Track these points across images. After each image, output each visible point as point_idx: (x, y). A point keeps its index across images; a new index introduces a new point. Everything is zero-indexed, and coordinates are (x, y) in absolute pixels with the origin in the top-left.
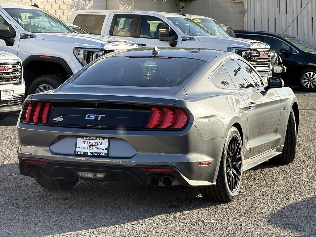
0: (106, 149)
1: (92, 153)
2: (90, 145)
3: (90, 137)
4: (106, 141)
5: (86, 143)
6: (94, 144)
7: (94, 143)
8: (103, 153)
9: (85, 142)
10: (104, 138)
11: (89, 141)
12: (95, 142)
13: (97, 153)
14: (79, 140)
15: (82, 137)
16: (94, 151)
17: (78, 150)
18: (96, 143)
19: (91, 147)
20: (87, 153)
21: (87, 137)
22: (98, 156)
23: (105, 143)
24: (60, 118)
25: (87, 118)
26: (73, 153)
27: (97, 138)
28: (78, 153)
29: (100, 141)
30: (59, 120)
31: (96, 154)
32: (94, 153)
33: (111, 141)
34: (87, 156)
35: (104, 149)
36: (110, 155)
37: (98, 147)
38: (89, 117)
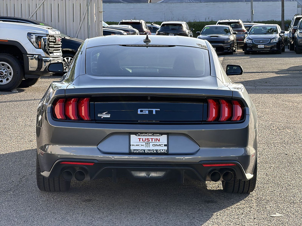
0: (165, 145)
1: (149, 150)
2: (146, 141)
3: (146, 133)
4: (165, 137)
5: (141, 140)
6: (151, 141)
7: (151, 140)
8: (162, 150)
9: (140, 139)
10: (162, 134)
11: (144, 138)
12: (152, 139)
13: (155, 150)
14: (132, 136)
15: (136, 134)
16: (151, 147)
17: (132, 148)
18: (153, 140)
19: (148, 144)
20: (144, 150)
21: (141, 133)
22: (157, 154)
23: (164, 139)
24: (106, 113)
25: (139, 113)
26: (127, 151)
27: (154, 134)
28: (133, 151)
29: (158, 137)
30: (105, 115)
31: (155, 152)
32: (152, 150)
33: (170, 137)
34: (144, 154)
35: (163, 145)
36: (170, 152)
37: (156, 144)
38: (141, 111)
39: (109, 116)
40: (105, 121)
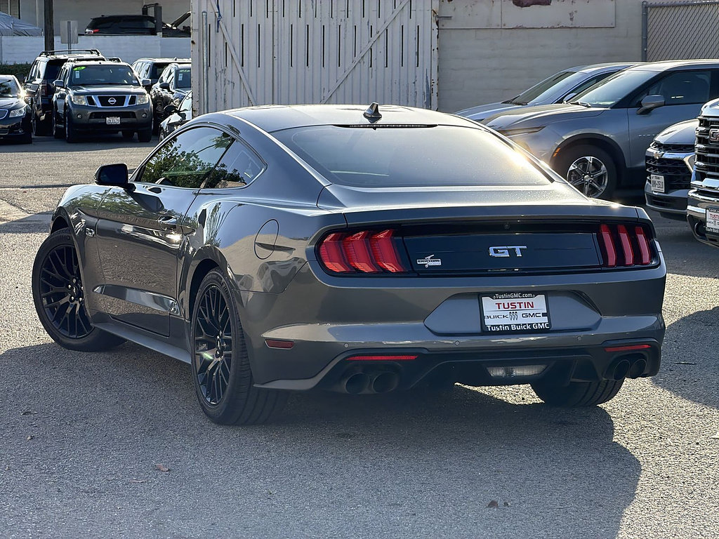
0: (544, 315)
1: (518, 325)
2: (510, 309)
3: (509, 293)
4: (541, 298)
5: (501, 306)
6: (518, 308)
7: (518, 305)
8: (541, 324)
9: (499, 304)
10: (535, 293)
11: (506, 301)
12: (520, 303)
13: (529, 324)
14: (487, 301)
15: (491, 295)
16: (521, 320)
17: (488, 322)
18: (523, 305)
19: (514, 314)
20: (510, 326)
21: (501, 293)
22: (532, 331)
23: (540, 303)
24: (431, 258)
25: (492, 253)
26: (478, 329)
27: (522, 293)
28: (491, 328)
29: (530, 300)
30: (430, 262)
31: (528, 327)
32: (523, 325)
33: (549, 298)
34: (509, 332)
35: (541, 315)
36: (554, 327)
37: (528, 312)
38: (496, 251)
39: (439, 263)
40: (432, 273)
